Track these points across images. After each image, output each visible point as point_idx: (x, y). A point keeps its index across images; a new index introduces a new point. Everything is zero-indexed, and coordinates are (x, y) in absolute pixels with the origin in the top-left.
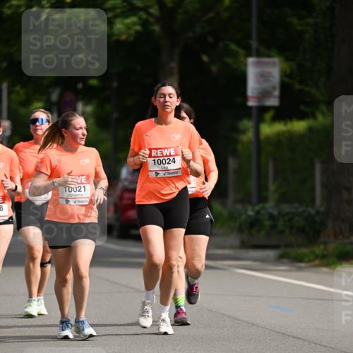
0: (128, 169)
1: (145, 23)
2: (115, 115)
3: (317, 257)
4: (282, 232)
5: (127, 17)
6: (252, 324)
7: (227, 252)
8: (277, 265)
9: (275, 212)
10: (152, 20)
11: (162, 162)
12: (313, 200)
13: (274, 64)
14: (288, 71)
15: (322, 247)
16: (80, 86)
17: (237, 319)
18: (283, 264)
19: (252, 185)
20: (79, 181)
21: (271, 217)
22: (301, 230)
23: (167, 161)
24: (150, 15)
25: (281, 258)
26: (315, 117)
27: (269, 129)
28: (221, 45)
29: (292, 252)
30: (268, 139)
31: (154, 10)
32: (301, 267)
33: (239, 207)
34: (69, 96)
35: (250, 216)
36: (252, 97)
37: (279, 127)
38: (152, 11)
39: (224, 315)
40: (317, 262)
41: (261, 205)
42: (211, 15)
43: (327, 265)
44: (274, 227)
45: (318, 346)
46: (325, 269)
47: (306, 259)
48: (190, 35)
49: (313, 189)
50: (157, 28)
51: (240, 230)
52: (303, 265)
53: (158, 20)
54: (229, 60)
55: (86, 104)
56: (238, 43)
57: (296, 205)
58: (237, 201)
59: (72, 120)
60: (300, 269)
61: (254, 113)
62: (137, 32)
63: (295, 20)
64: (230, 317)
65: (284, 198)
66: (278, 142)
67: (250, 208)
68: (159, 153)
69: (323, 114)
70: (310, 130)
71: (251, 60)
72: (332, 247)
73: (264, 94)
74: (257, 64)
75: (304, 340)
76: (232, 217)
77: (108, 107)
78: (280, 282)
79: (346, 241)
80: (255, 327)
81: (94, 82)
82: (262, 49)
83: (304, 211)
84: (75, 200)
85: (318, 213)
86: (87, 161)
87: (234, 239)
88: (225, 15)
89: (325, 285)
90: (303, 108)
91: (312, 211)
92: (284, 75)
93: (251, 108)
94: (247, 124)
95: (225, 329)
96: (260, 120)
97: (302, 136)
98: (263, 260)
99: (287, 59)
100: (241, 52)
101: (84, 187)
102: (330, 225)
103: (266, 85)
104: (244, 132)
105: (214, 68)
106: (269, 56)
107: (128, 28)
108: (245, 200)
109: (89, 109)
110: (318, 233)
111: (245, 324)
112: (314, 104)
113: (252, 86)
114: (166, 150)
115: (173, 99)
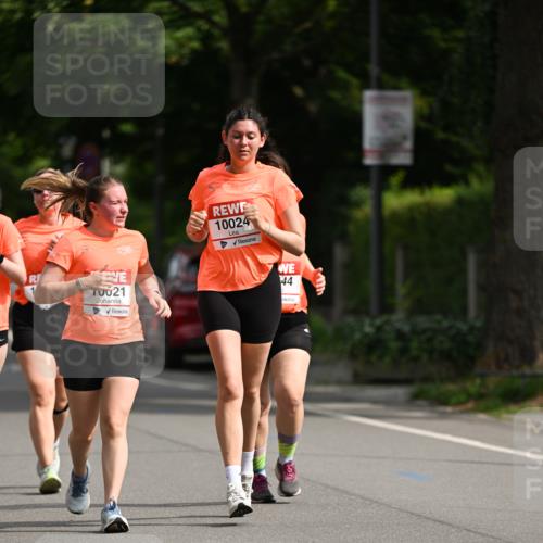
0: (180, 262)
1: (206, 38)
2: (161, 179)
3: (470, 397)
4: (416, 359)
5: (179, 28)
6: (371, 500)
7: (332, 389)
8: (410, 410)
9: (406, 328)
10: (216, 32)
11: (228, 224)
12: (464, 310)
13: (403, 100)
14: (426, 111)
15: (478, 381)
16: (106, 134)
17: (347, 493)
18: (420, 408)
19: (371, 286)
20: (116, 280)
21: (400, 336)
22: (446, 356)
23: (237, 223)
24: (213, 24)
25: (416, 399)
26: (467, 183)
27: (397, 201)
28: (323, 71)
29: (433, 389)
30: (395, 215)
31: (220, 18)
32: (446, 413)
33: (350, 320)
34: (90, 150)
35: (366, 335)
36: (371, 151)
37: (412, 198)
38: (217, 18)
39: (327, 486)
40: (470, 405)
41: (385, 318)
42: (308, 25)
43: (486, 410)
44: (404, 351)
45: (472, 534)
46: (482, 416)
47: (454, 400)
48: (275, 55)
49: (464, 292)
50: (224, 45)
51: (353, 356)
52: (449, 409)
53: (226, 32)
54: (335, 95)
55: (115, 162)
56: (349, 68)
57: (438, 317)
58: (347, 312)
59: (104, 190)
60: (443, 416)
61: (374, 176)
62: (194, 52)
63: (436, 33)
64: (336, 489)
65: (419, 307)
67: (367, 321)
68: (223, 210)
69: (480, 177)
70: (460, 201)
71: (369, 94)
72: (492, 382)
73: (389, 147)
74: (379, 100)
75: (450, 525)
76: (340, 335)
77: (150, 167)
79: (515, 372)
80: (374, 505)
81: (127, 128)
82: (386, 78)
83: (450, 328)
84: (107, 308)
85: (472, 329)
86: (128, 250)
87: (343, 370)
88: (329, 25)
89: (483, 441)
90: (449, 168)
91: (464, 327)
92: (419, 117)
93: (368, 168)
94: (363, 193)
95: (329, 508)
96: (382, 187)
97: (447, 212)
98: (388, 403)
99: (424, 93)
100: (355, 82)
101: (123, 289)
102: (490, 348)
103: (391, 133)
104: (358, 204)
105: (313, 107)
106: (396, 88)
107: (181, 45)
108: (359, 310)
109: (120, 169)
110: (472, 360)
111: (359, 500)
112: (466, 162)
113: (371, 134)
114: (233, 205)
115: (254, 140)
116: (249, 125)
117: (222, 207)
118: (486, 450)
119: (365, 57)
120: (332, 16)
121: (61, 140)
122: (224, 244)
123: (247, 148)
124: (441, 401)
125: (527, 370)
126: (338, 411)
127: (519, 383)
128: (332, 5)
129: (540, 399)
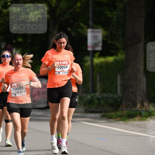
3: (118, 116)
4: (103, 106)
6: (90, 146)
7: (79, 114)
9: (100, 97)
12: (116, 92)
13: (99, 32)
14: (106, 35)
15: (121, 112)
16: (14, 41)
17: (83, 144)
18: (104, 120)
21: (98, 99)
22: (111, 105)
23: (64, 67)
25: (103, 117)
27: (97, 60)
28: (76, 23)
29: (108, 114)
30: (97, 65)
33: (84, 95)
34: (9, 46)
35: (88, 99)
36: (90, 46)
37: (102, 60)
40: (118, 119)
41: (94, 94)
42: (72, 10)
43: (123, 120)
44: (99, 104)
46: (122, 122)
47: (114, 117)
48: (63, 19)
49: (116, 87)
51: (85, 105)
52: (112, 120)
54: (80, 30)
56: (84, 23)
57: (109, 94)
58: (83, 92)
60: (111, 122)
61: (91, 53)
63: (108, 13)
64: (80, 143)
65: (104, 91)
66: (101, 66)
67: (89, 95)
69: (121, 54)
71: (89, 30)
72: (125, 112)
73: (95, 45)
74: (92, 32)
75: (112, 153)
78: (102, 128)
79: (131, 109)
81: (20, 40)
82: (94, 26)
83: (113, 97)
85: (119, 97)
87: (82, 109)
88: (78, 10)
89: (122, 129)
90: (112, 51)
91: (116, 96)
92: (104, 37)
93: (89, 51)
94: (88, 58)
95: (78, 148)
96: (93, 57)
97: (112, 64)
99: (105, 30)
100: (85, 27)
103: (96, 41)
104: (86, 61)
105: (73, 34)
106: (97, 28)
108: (87, 92)
111: (86, 146)
113: (90, 41)
114: (64, 62)
115: (65, 44)
119: (88, 20)
120: (79, 8)
121: (1, 43)
125: (134, 109)
127: (132, 112)
128: (79, 4)
129: (138, 117)
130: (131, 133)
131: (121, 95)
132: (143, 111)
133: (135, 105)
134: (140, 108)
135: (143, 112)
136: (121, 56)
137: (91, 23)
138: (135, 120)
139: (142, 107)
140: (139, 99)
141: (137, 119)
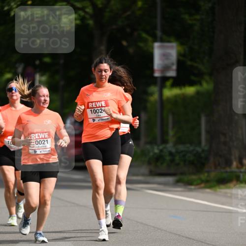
0: (71, 120)
1: (83, 19)
2: (62, 83)
3: (202, 181)
4: (178, 164)
6: (157, 228)
7: (140, 178)
8: (175, 187)
9: (173, 150)
10: (87, 16)
11: (96, 111)
12: (200, 143)
13: (172, 47)
14: (182, 52)
15: (206, 174)
16: (37, 62)
17: (147, 225)
18: (180, 187)
19: (157, 131)
21: (171, 154)
22: (192, 163)
23: (100, 111)
24: (86, 12)
25: (178, 182)
26: (201, 84)
27: (169, 93)
28: (136, 34)
29: (186, 178)
30: (169, 99)
31: (89, 10)
32: (191, 189)
33: (148, 147)
34: (30, 70)
35: (155, 153)
36: (157, 70)
37: (176, 91)
38: (88, 10)
39: (137, 222)
40: (203, 185)
41: (164, 146)
42: (129, 13)
43: (210, 187)
44: (172, 161)
45: (204, 244)
46: (208, 190)
47: (195, 183)
48: (114, 27)
49: (200, 134)
50: (91, 22)
51: (149, 163)
52: (193, 187)
53: (92, 16)
54: (141, 45)
55: (42, 75)
56: (147, 33)
57: (188, 145)
58: (147, 143)
59: (37, 90)
60: (191, 190)
61: (159, 81)
63: (186, 17)
64: (142, 223)
65: (179, 141)
66: (176, 101)
67: (156, 147)
68: (94, 105)
69: (207, 82)
70: (198, 93)
71: (156, 45)
72: (213, 175)
73: (166, 68)
74: (161, 47)
75: (193, 239)
76: (144, 153)
77: (57, 77)
78: (177, 199)
79: (223, 170)
80: (159, 231)
81: (47, 60)
82: (165, 37)
83: (193, 150)
85: (203, 151)
87: (145, 169)
88: (138, 13)
90: (193, 78)
91: (199, 149)
92: (180, 55)
93: (156, 78)
94: (154, 89)
95: (139, 232)
96: (163, 86)
97: (192, 98)
98: (165, 184)
99: (182, 44)
100: (150, 39)
103: (166, 62)
104: (152, 94)
105: (131, 50)
106: (169, 42)
108: (152, 142)
109: (44, 78)
110: (203, 165)
111: (152, 228)
112: (200, 75)
113: (157, 62)
114: (99, 103)
115: (107, 73)
116: (105, 66)
117: (93, 103)
118: (210, 206)
119: (155, 28)
120: (140, 9)
121: (17, 65)
122: (94, 120)
123: (104, 77)
124: (189, 183)
125: (228, 169)
126: (142, 188)
127: (225, 175)
128: (140, 4)
129: (234, 182)
130: (223, 208)
131: (206, 148)
132: (241, 172)
133: (229, 163)
134: (237, 167)
135: (241, 175)
136: (206, 86)
137: (159, 33)
138: (229, 188)
139: (239, 165)
140: (236, 153)
141: (231, 185)
